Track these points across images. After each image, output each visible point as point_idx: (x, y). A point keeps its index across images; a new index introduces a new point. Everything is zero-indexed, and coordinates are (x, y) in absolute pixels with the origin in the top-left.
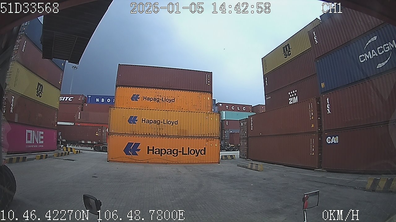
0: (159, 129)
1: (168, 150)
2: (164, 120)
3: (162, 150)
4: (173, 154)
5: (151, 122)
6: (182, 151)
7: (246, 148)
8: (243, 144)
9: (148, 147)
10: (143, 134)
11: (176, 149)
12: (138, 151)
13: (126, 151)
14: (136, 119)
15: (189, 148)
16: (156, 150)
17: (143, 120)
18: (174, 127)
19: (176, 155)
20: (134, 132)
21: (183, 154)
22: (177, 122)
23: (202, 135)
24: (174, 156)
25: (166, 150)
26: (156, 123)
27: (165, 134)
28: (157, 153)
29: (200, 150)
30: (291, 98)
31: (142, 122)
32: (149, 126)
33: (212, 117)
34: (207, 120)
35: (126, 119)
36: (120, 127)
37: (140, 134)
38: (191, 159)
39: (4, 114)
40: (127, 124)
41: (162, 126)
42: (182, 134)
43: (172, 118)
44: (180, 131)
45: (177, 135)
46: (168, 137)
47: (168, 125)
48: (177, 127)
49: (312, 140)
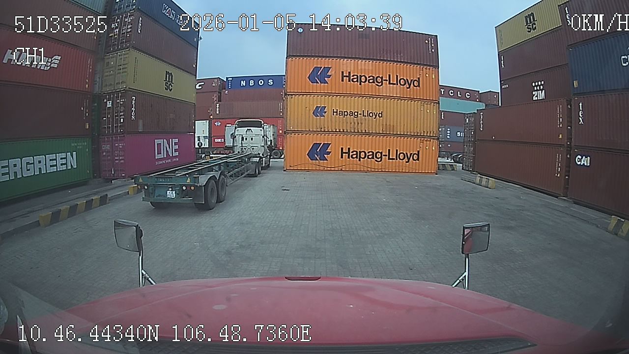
0: (356, 124)
1: (368, 153)
2: (363, 111)
3: (360, 152)
4: (376, 159)
5: (346, 113)
6: (387, 154)
7: (472, 155)
8: (468, 149)
9: (342, 149)
10: (334, 131)
11: (380, 151)
12: (328, 154)
13: (311, 155)
14: (325, 111)
15: (397, 150)
16: (352, 152)
17: (335, 111)
18: (378, 121)
19: (380, 159)
20: (321, 129)
21: (389, 159)
22: (382, 114)
23: (415, 133)
25: (367, 153)
26: (352, 115)
27: (366, 131)
28: (355, 156)
29: (411, 154)
30: (536, 92)
31: (333, 114)
32: (343, 119)
33: (429, 108)
34: (422, 111)
35: (310, 110)
36: (302, 123)
37: (330, 130)
38: (399, 167)
39: (121, 124)
40: (311, 118)
41: (361, 119)
42: (388, 130)
43: (374, 108)
44: (386, 127)
45: (381, 132)
46: (369, 134)
47: (369, 118)
48: (381, 121)
49: (559, 156)
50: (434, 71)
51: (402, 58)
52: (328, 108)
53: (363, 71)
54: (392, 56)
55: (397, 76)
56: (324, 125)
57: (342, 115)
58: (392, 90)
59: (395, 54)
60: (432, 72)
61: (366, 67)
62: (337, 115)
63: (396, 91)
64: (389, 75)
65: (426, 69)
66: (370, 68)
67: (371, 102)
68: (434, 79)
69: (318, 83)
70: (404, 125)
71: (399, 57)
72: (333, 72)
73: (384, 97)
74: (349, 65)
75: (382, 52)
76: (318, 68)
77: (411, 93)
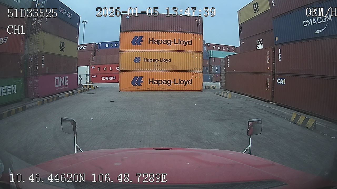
0: (157, 66)
1: (164, 81)
2: (160, 59)
3: (159, 81)
5: (151, 60)
6: (174, 81)
8: (223, 77)
9: (149, 79)
10: (145, 70)
11: (170, 80)
12: (141, 82)
13: (133, 83)
14: (140, 59)
15: (179, 79)
16: (155, 81)
17: (145, 59)
18: (168, 64)
19: (170, 84)
20: (138, 69)
21: (175, 84)
22: (170, 60)
23: (189, 70)
24: (168, 85)
25: (163, 81)
26: (154, 61)
27: (162, 69)
28: (156, 83)
29: (187, 81)
30: (258, 45)
32: (149, 63)
33: (197, 56)
34: (193, 58)
35: (132, 59)
36: (128, 66)
37: (143, 70)
38: (181, 87)
39: (37, 70)
40: (133, 63)
41: (159, 63)
42: (174, 68)
43: (166, 57)
44: (173, 67)
45: (170, 70)
46: (164, 71)
47: (163, 63)
48: (170, 64)
49: (268, 79)
50: (200, 36)
51: (182, 30)
52: (142, 58)
53: (160, 37)
54: (176, 29)
55: (179, 39)
56: (139, 67)
57: (149, 61)
58: (176, 47)
59: (178, 28)
60: (199, 37)
61: (162, 35)
62: (146, 61)
63: (178, 47)
64: (175, 39)
65: (195, 35)
66: (164, 36)
67: (164, 54)
68: (200, 41)
69: (136, 45)
70: (183, 66)
71: (180, 29)
72: (144, 39)
73: (172, 51)
74: (153, 35)
75: (171, 27)
76: (136, 37)
77: (187, 48)
